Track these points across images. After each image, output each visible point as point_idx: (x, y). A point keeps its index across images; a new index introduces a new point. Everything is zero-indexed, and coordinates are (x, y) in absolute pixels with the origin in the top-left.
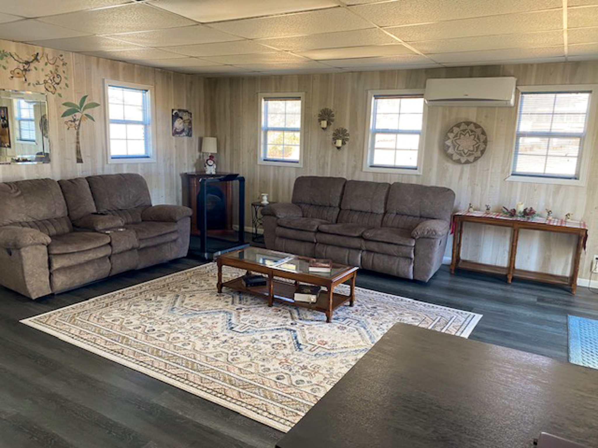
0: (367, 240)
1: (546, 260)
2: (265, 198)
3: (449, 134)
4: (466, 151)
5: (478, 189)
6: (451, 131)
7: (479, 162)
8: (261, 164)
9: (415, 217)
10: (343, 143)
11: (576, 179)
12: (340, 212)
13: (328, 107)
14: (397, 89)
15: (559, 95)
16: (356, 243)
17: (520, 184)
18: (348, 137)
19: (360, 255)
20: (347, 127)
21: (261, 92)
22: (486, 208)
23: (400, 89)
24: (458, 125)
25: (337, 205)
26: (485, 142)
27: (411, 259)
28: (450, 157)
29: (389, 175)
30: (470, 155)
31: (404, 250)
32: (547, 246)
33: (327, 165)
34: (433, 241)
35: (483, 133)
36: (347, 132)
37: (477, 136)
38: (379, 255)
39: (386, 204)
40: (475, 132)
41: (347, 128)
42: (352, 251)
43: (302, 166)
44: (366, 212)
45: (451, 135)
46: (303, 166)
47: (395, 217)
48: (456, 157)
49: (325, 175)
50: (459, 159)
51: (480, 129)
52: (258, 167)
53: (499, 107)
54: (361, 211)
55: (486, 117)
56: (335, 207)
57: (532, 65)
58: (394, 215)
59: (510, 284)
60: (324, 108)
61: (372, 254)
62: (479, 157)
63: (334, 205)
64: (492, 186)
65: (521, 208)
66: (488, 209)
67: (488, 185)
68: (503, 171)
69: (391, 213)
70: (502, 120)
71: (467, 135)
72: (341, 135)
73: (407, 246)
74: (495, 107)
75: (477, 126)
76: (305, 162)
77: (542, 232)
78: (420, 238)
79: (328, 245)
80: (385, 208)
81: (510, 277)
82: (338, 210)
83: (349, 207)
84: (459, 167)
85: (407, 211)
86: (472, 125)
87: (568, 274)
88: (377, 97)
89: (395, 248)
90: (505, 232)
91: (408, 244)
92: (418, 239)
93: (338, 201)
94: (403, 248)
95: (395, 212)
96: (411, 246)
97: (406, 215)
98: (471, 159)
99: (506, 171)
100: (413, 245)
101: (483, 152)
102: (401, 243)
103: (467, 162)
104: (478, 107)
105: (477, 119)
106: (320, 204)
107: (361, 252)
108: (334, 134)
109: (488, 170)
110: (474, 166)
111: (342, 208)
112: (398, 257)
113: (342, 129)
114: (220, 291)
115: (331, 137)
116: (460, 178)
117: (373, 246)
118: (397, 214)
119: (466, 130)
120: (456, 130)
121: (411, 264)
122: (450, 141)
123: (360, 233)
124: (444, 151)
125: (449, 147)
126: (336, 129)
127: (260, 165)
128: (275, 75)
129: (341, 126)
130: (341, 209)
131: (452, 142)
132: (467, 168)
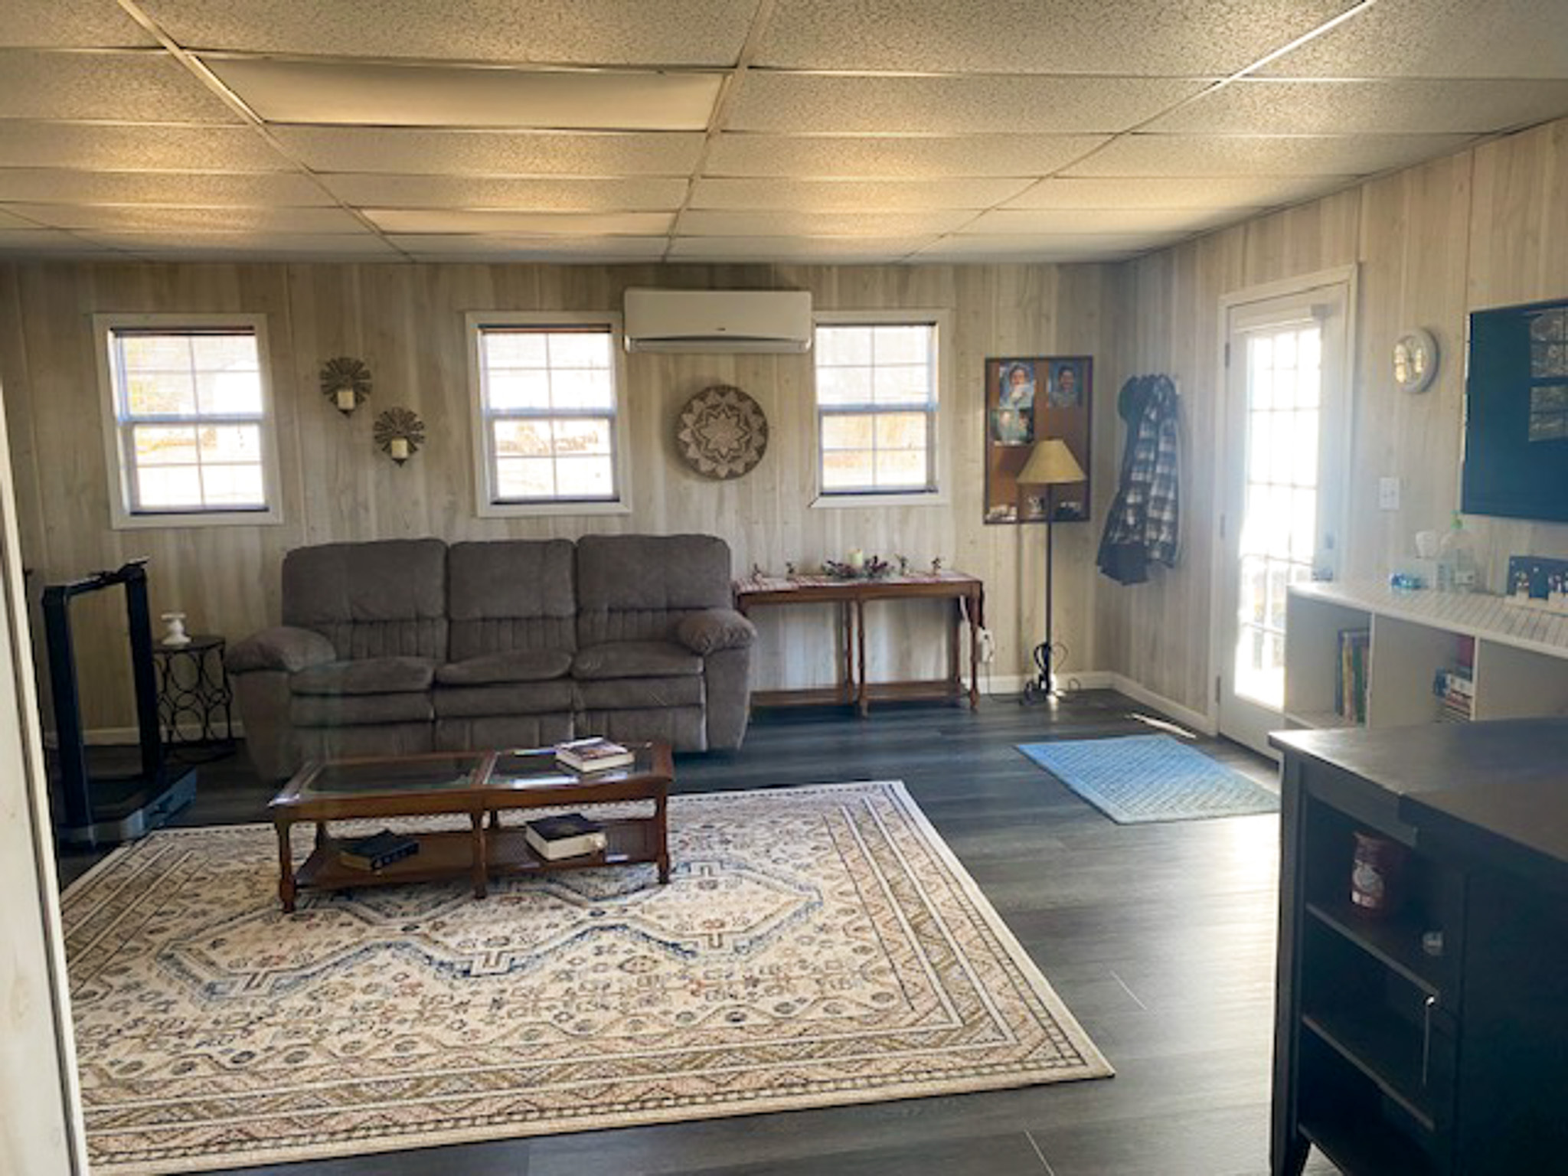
0: (586, 681)
1: (904, 658)
2: (178, 626)
3: (684, 416)
4: (724, 451)
5: (759, 530)
6: (688, 408)
7: (753, 473)
8: (122, 526)
9: (654, 610)
10: (412, 449)
11: (931, 491)
12: (450, 630)
13: (347, 355)
14: (541, 310)
15: (878, 330)
16: (559, 695)
17: (839, 512)
18: (421, 433)
19: (572, 726)
20: (414, 405)
21: (99, 312)
22: (787, 569)
23: (550, 310)
24: (702, 396)
25: (440, 611)
26: (764, 430)
27: (699, 705)
28: (692, 466)
29: (550, 520)
30: (734, 459)
31: (683, 686)
32: (902, 629)
33: (367, 509)
34: (743, 653)
35: (757, 411)
36: (417, 420)
37: (742, 417)
38: (622, 714)
39: (576, 591)
40: (738, 410)
41: (415, 409)
42: (546, 719)
43: (281, 520)
44: (529, 619)
45: (689, 419)
46: (285, 518)
47: (609, 619)
48: (706, 466)
49: (364, 539)
50: (714, 471)
51: (749, 403)
52: (117, 536)
53: (778, 355)
54: (514, 619)
55: (756, 374)
56: (433, 620)
57: (829, 267)
58: (606, 615)
59: (864, 718)
60: (336, 358)
61: (604, 716)
62: (756, 462)
63: (431, 614)
64: (786, 523)
65: (859, 561)
66: (791, 571)
67: (778, 519)
68: (803, 489)
69: (595, 611)
70: (787, 381)
71: (723, 416)
72: (400, 429)
73: (687, 675)
74: (770, 354)
75: (742, 397)
76: (290, 507)
77: (892, 602)
78: (715, 651)
79: (473, 717)
80: (577, 601)
81: (864, 704)
82: (445, 625)
83: (479, 614)
84: (713, 487)
85: (635, 600)
86: (732, 393)
87: (944, 674)
88: (487, 328)
89: (662, 685)
90: (824, 615)
91: (692, 671)
92: (710, 655)
93: (441, 601)
94: (680, 681)
95: (605, 607)
96: (695, 675)
97: (632, 609)
98: (739, 467)
99: (809, 488)
100: (700, 669)
101: (761, 451)
102: (674, 671)
103: (732, 475)
104: (736, 355)
105: (737, 378)
106: (386, 616)
107: (572, 715)
108: (377, 424)
109: (774, 489)
110: (745, 483)
111: (453, 615)
112: (670, 707)
113: (401, 410)
114: (289, 908)
115: (369, 434)
116: (720, 511)
117: (604, 694)
118: (610, 610)
119: (718, 406)
120: (697, 405)
121: (699, 718)
122: (687, 431)
123: (567, 666)
124: (677, 452)
125: (687, 445)
126: (381, 412)
127: (122, 530)
128: (150, 262)
129: (400, 405)
130: (450, 622)
131: (692, 433)
132: (731, 487)
